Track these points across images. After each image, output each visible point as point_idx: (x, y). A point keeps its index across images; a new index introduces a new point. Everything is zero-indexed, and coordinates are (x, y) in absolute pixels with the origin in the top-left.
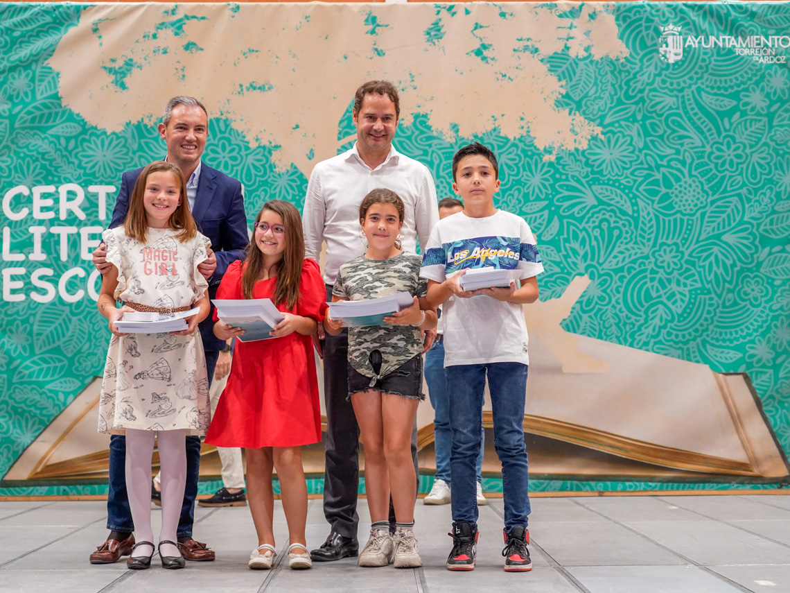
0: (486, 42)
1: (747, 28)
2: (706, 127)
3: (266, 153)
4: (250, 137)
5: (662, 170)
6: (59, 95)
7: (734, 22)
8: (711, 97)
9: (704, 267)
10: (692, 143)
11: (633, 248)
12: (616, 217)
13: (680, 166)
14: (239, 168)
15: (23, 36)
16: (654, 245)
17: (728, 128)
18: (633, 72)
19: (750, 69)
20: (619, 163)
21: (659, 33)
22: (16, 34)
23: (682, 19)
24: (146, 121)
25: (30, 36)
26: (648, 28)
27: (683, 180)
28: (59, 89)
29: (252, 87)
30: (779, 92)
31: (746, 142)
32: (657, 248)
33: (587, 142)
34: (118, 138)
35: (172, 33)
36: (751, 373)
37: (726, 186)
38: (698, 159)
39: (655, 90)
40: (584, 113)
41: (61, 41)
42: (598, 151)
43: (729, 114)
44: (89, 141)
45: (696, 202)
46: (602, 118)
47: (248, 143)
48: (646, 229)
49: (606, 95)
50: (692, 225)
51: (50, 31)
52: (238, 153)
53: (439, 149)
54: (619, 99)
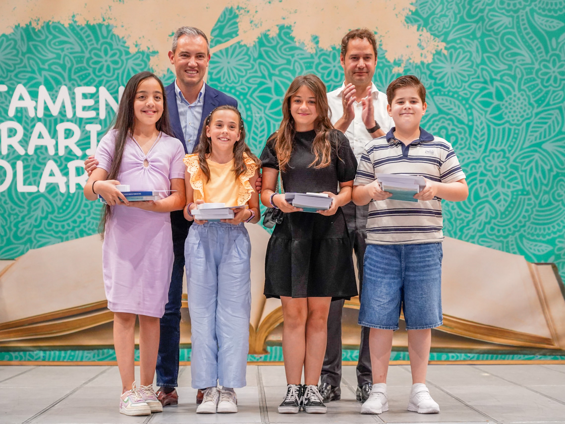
2: (536, 45)
3: (145, 59)
4: (130, 43)
5: (495, 83)
8: (542, 18)
9: (525, 171)
10: (523, 60)
11: (467, 153)
12: (454, 125)
13: (511, 80)
14: (120, 71)
16: (485, 151)
17: (555, 47)
24: (34, 25)
27: (513, 93)
32: (487, 154)
33: (431, 56)
34: (8, 40)
36: (559, 263)
37: (549, 100)
38: (527, 74)
39: (494, 10)
40: (430, 29)
42: (441, 64)
43: (557, 34)
45: (522, 113)
46: (446, 34)
47: (128, 48)
48: (479, 136)
49: (450, 14)
50: (518, 134)
52: (120, 57)
53: (301, 59)
54: (462, 18)
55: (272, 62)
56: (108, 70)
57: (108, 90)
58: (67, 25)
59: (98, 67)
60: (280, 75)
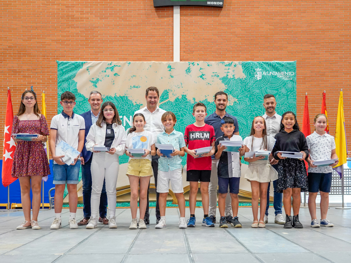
0: (203, 73)
1: (281, 69)
3: (138, 107)
4: (133, 102)
5: (255, 112)
6: (77, 89)
7: (277, 68)
8: (270, 90)
11: (246, 135)
12: (241, 125)
13: (260, 111)
14: (131, 111)
15: (66, 71)
18: (247, 82)
19: (282, 82)
20: (242, 109)
21: (255, 71)
22: (64, 71)
23: (262, 66)
25: (68, 72)
26: (251, 69)
28: (77, 87)
29: (134, 87)
30: (290, 88)
31: (280, 103)
33: (233, 103)
35: (110, 71)
39: (253, 88)
40: (232, 95)
41: (77, 73)
42: (236, 106)
44: (86, 103)
46: (238, 96)
47: (133, 103)
49: (239, 90)
51: (74, 70)
52: (130, 106)
53: (189, 105)
54: (243, 91)
55: (180, 107)
56: (126, 111)
57: (126, 117)
58: (113, 97)
59: (123, 110)
60: (183, 111)
